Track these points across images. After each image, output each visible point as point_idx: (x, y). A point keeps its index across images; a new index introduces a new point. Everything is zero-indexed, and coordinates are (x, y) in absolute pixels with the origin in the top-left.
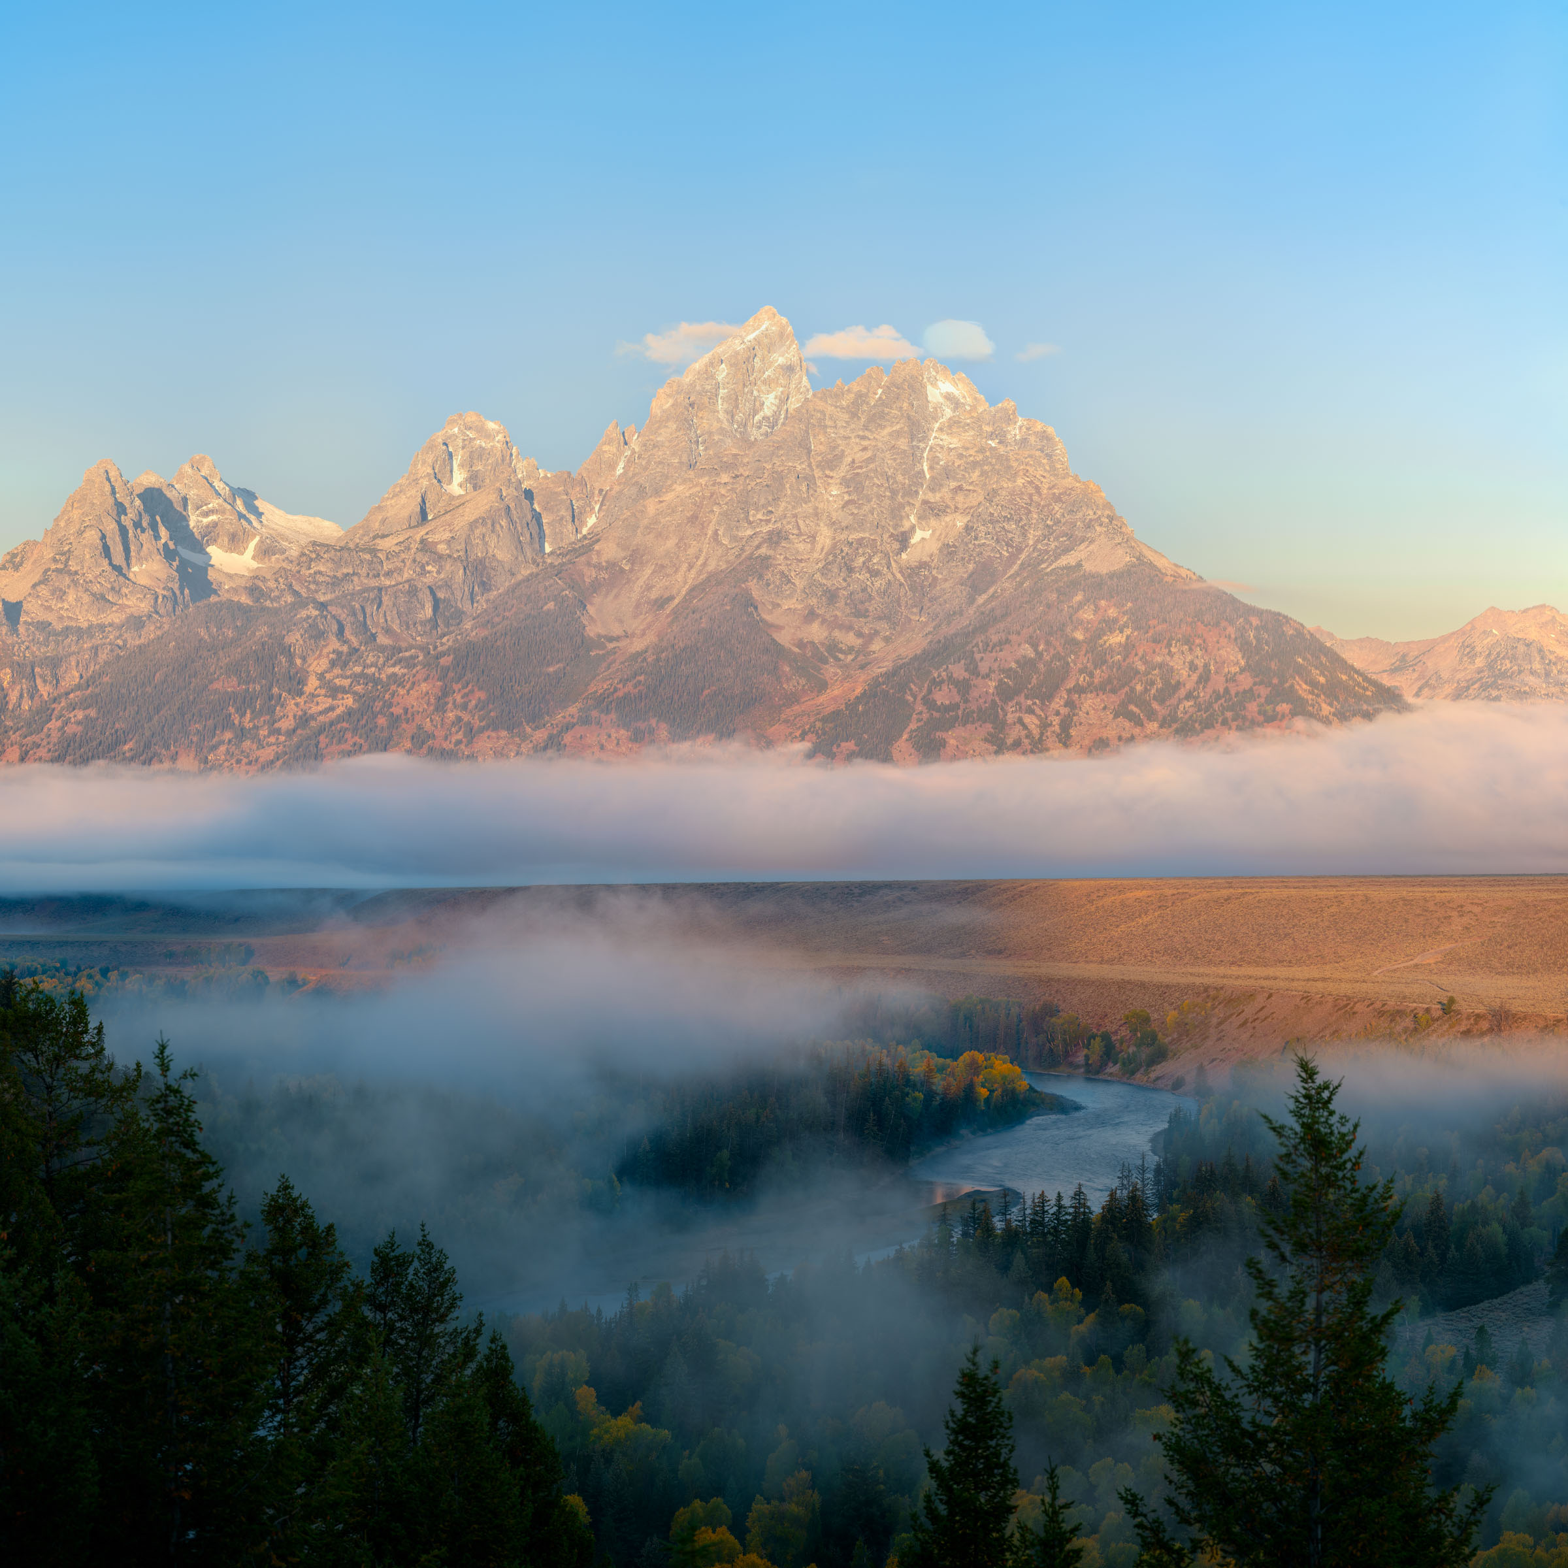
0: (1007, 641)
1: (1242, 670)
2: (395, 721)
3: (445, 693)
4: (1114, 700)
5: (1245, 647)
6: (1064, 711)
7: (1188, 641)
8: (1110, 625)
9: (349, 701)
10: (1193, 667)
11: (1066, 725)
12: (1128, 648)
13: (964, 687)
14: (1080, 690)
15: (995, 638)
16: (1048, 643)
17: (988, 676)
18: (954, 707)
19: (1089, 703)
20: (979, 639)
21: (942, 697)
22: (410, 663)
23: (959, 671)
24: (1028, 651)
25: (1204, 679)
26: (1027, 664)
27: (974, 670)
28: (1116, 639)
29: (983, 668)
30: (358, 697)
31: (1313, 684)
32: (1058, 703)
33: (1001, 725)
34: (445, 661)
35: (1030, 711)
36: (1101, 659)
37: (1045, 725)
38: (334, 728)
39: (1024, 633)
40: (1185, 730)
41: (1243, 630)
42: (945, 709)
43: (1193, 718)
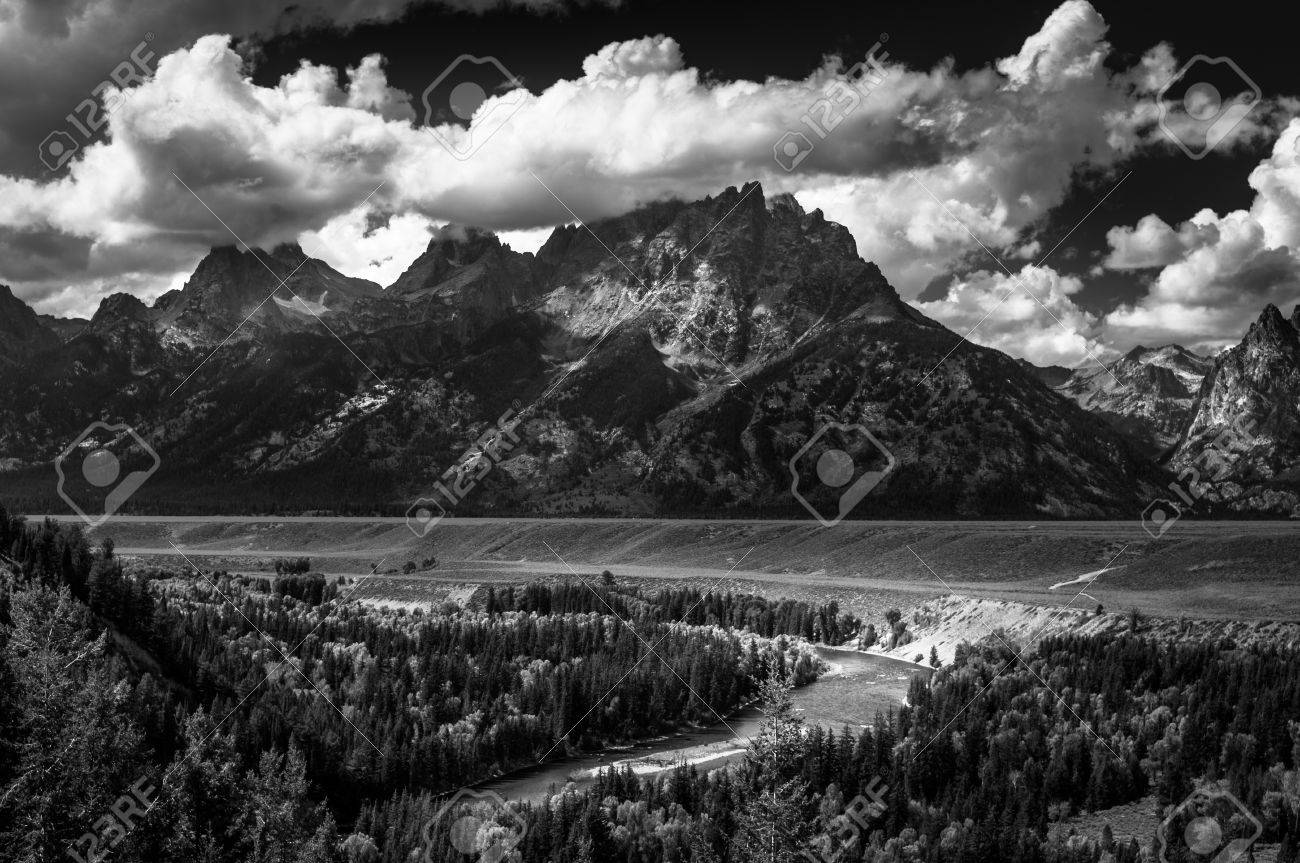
1: (970, 388)
4: (884, 406)
5: (972, 372)
6: (852, 413)
8: (883, 357)
9: (384, 399)
10: (937, 385)
12: (894, 373)
13: (787, 397)
14: (862, 400)
15: (807, 365)
16: (842, 369)
17: (802, 390)
18: (780, 410)
19: (868, 407)
22: (423, 375)
23: (783, 386)
32: (848, 408)
33: (811, 422)
34: (450, 374)
35: (831, 414)
38: (375, 417)
39: (828, 361)
40: (931, 427)
41: (970, 362)
42: (773, 411)
43: (938, 419)
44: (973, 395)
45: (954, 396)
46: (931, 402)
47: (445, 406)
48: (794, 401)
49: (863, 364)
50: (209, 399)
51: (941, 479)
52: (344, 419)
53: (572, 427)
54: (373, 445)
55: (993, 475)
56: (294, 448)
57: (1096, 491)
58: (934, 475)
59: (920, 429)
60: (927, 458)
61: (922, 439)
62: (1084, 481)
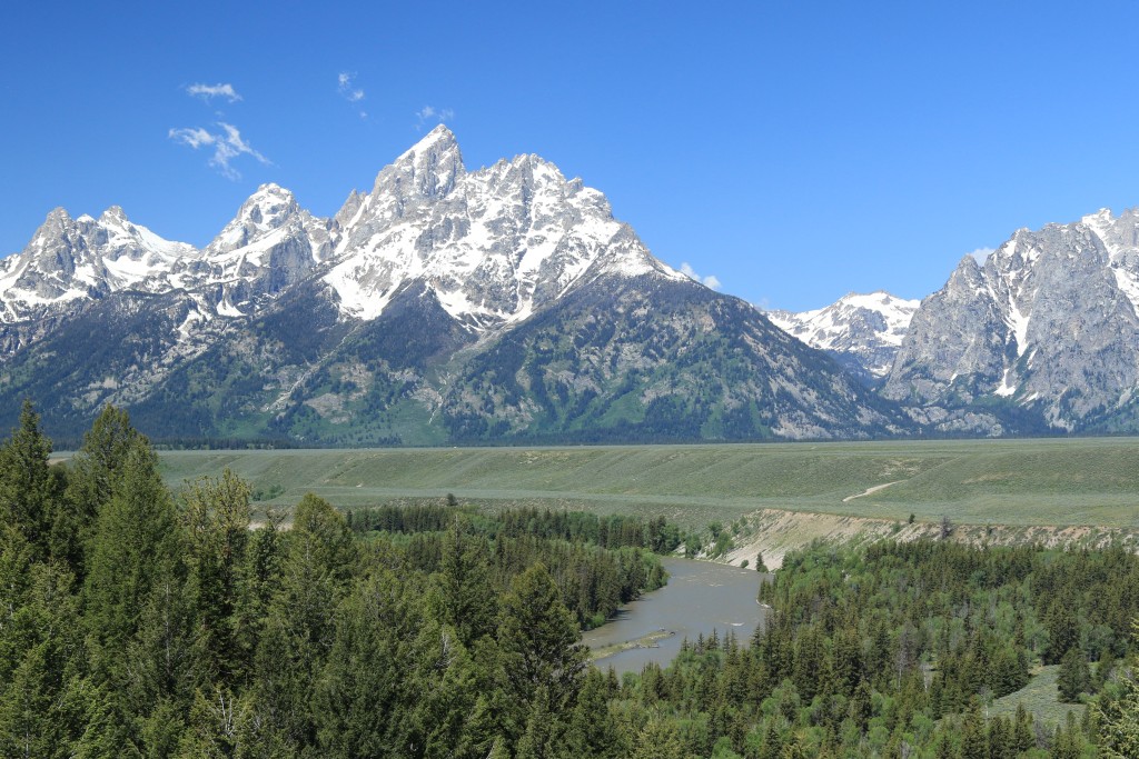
0: (580, 314)
1: (714, 330)
2: (231, 360)
3: (261, 343)
4: (641, 347)
5: (715, 316)
6: (613, 353)
7: (682, 313)
8: (639, 304)
9: (203, 348)
10: (686, 328)
11: (614, 362)
12: (648, 317)
13: (555, 340)
14: (622, 341)
15: (573, 312)
16: (603, 315)
17: (569, 334)
18: (551, 351)
19: (627, 348)
20: (564, 312)
21: (544, 346)
22: (238, 326)
23: (553, 331)
24: (591, 319)
25: (693, 333)
26: (591, 326)
27: (561, 330)
28: (641, 312)
29: (566, 329)
30: (210, 346)
31: (755, 337)
32: (609, 349)
33: (577, 361)
34: (261, 325)
35: (595, 354)
36: (633, 324)
37: (602, 361)
38: (196, 364)
39: (590, 309)
40: (681, 364)
41: (714, 307)
42: (545, 352)
43: (686, 357)
44: (716, 335)
45: (700, 337)
46: (680, 342)
47: (258, 351)
48: (561, 343)
49: (621, 310)
50: (49, 349)
51: (690, 408)
52: (170, 366)
53: (370, 368)
54: (195, 387)
55: (735, 404)
56: (125, 392)
57: (824, 417)
58: (684, 405)
59: (672, 365)
60: (678, 390)
61: (672, 374)
62: (812, 408)
